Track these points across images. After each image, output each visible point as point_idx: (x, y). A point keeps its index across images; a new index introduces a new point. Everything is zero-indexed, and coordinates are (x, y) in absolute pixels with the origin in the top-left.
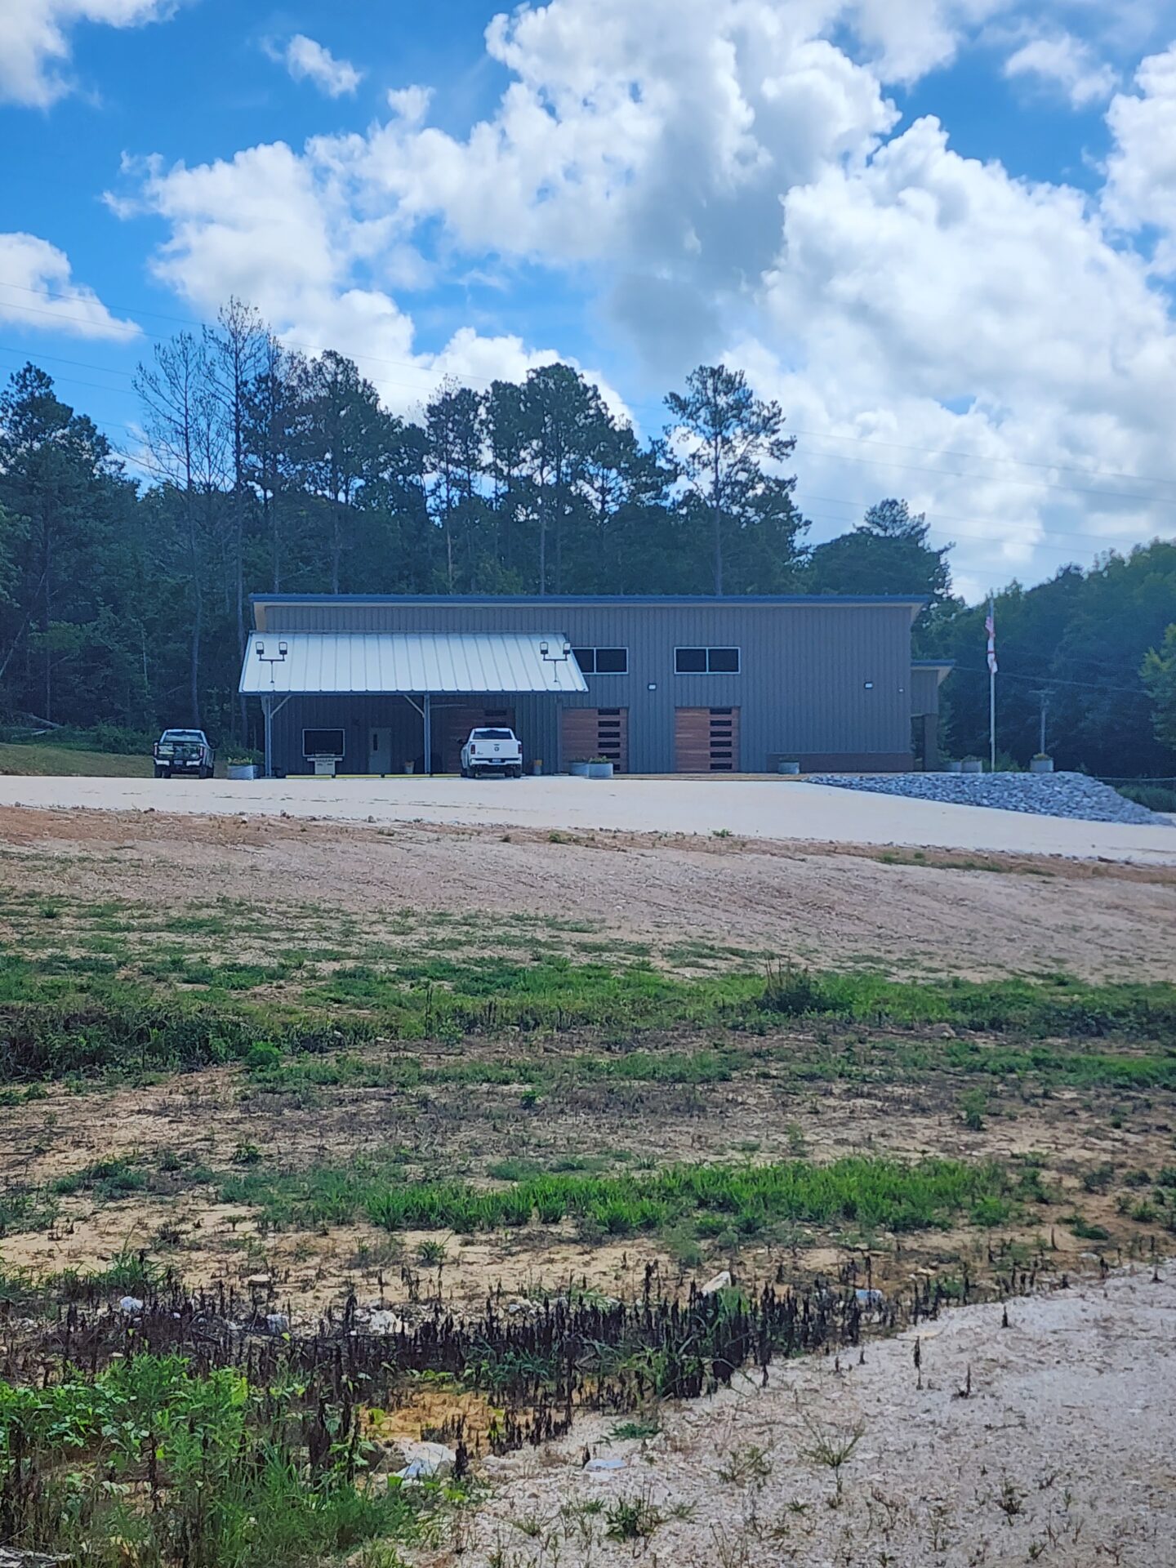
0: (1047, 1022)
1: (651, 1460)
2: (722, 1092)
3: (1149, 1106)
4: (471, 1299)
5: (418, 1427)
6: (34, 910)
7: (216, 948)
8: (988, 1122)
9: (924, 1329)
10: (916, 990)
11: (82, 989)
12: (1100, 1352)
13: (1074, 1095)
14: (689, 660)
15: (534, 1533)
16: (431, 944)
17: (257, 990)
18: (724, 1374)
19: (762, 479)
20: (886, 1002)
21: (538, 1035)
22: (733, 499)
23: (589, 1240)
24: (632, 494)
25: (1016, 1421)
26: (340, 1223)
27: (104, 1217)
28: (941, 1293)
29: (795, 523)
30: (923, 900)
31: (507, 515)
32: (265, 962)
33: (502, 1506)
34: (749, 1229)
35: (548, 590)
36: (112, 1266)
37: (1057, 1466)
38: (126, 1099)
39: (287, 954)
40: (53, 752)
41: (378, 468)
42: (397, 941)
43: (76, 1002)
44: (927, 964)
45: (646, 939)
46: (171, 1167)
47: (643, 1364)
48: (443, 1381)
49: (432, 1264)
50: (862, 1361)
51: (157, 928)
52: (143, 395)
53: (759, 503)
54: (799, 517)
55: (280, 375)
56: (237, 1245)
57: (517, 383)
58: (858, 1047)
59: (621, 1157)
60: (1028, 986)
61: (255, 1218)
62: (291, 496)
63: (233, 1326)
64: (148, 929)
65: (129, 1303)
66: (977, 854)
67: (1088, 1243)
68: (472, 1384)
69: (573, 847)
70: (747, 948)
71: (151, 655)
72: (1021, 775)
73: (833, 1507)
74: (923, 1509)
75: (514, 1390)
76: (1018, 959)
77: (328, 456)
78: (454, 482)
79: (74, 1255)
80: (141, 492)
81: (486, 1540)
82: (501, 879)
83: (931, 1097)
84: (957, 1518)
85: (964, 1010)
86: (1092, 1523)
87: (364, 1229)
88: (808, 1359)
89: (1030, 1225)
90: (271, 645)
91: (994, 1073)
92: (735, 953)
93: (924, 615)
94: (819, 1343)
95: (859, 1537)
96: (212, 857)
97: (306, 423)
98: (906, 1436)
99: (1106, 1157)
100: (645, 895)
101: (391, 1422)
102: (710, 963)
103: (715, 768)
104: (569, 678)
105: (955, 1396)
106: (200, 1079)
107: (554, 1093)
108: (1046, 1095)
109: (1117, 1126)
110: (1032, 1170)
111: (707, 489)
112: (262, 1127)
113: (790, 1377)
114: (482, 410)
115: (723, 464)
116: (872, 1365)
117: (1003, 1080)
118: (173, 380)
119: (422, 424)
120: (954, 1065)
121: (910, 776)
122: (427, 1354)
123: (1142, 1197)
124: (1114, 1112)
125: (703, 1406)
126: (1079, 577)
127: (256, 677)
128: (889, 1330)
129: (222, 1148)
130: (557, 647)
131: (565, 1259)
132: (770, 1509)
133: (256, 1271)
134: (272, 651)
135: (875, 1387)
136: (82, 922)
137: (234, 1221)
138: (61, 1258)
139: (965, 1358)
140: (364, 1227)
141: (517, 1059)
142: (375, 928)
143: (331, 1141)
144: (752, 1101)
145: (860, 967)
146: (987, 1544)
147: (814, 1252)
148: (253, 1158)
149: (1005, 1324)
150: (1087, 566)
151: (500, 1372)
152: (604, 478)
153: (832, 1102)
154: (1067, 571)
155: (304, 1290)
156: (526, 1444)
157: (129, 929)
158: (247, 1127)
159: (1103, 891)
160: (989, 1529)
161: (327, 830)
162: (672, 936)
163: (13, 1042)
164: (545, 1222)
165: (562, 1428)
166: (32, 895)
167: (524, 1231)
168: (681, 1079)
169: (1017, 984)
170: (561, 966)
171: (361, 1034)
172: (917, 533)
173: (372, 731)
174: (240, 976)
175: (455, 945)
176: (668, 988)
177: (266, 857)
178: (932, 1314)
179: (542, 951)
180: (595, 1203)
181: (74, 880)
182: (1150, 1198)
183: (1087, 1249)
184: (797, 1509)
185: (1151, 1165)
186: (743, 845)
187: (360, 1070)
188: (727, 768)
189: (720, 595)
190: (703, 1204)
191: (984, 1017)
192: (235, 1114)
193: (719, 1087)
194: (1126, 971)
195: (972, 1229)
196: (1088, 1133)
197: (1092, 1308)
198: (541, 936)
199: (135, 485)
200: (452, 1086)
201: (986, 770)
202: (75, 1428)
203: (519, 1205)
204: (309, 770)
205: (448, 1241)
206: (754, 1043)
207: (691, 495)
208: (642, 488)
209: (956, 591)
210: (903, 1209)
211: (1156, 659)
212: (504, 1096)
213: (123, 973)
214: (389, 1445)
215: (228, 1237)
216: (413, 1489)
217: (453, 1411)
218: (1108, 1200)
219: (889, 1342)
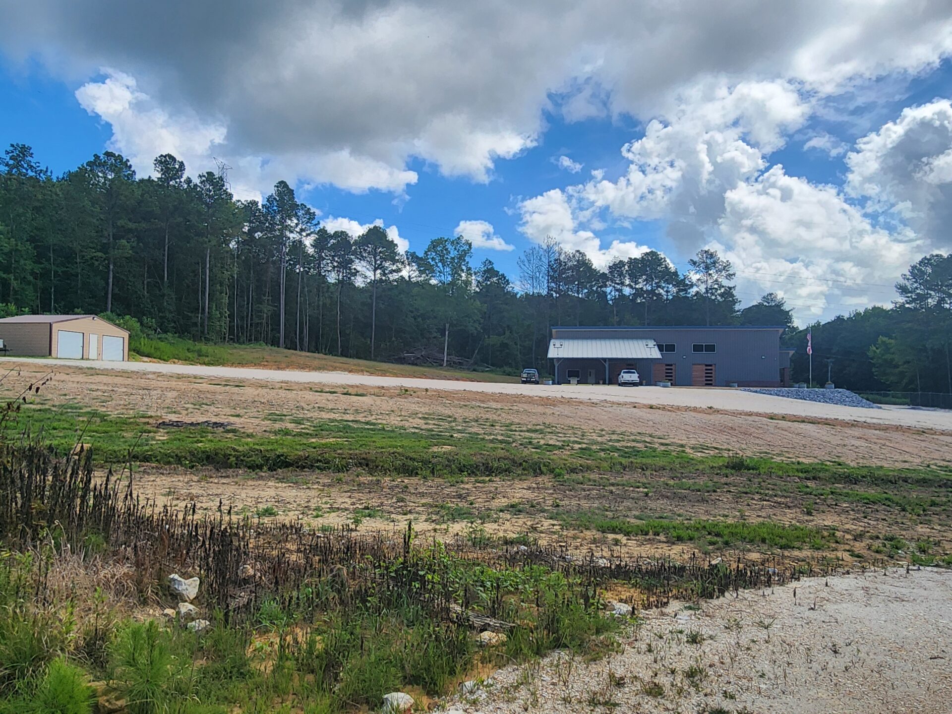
0: (835, 479)
1: (699, 619)
2: (714, 496)
3: (878, 511)
4: (631, 558)
5: (617, 598)
6: (488, 424)
7: (542, 438)
8: (814, 513)
9: (794, 584)
10: (783, 465)
11: (502, 449)
12: (865, 599)
13: (848, 505)
14: (697, 348)
15: (661, 637)
16: (610, 441)
17: (555, 452)
18: (722, 592)
19: (723, 287)
20: (772, 468)
21: (648, 473)
22: (712, 294)
23: (671, 542)
24: (677, 292)
25: (834, 621)
26: (587, 529)
27: (514, 520)
28: (801, 572)
29: (734, 302)
30: (785, 433)
31: (634, 300)
32: (557, 443)
33: (649, 627)
34: (727, 543)
35: (648, 324)
36: (517, 536)
37: (852, 638)
38: (518, 484)
39: (564, 441)
40: (492, 375)
41: (591, 286)
42: (599, 439)
43: (501, 453)
44: (787, 455)
45: (683, 442)
46: (533, 506)
47: (693, 586)
48: (624, 584)
49: (617, 545)
50: (773, 593)
51: (524, 431)
52: (520, 266)
53: (722, 295)
54: (737, 299)
55: (562, 258)
56: (554, 533)
57: (638, 257)
58: (763, 484)
59: (679, 515)
60: (826, 465)
61: (560, 525)
62: (564, 295)
63: (555, 558)
64: (521, 431)
65: (523, 547)
66: (806, 417)
67: (856, 559)
68: (634, 586)
69: (658, 410)
70: (720, 447)
71: (520, 345)
72: (822, 390)
73: (767, 642)
74: (801, 648)
75: (649, 589)
76: (822, 455)
77: (576, 283)
78: (617, 290)
79: (505, 531)
80: (518, 296)
81: (645, 638)
82: (634, 420)
83: (792, 503)
84: (814, 652)
85: (802, 472)
86: (868, 660)
87: (594, 532)
88: (752, 590)
89: (833, 551)
90: (558, 343)
91: (816, 496)
92: (716, 448)
93: (784, 332)
94: (756, 585)
95: (778, 654)
96: (540, 409)
97: (570, 273)
98: (791, 621)
99: (861, 529)
100: (683, 427)
101: (608, 595)
102: (707, 451)
103: (707, 385)
104: (656, 354)
105: (809, 609)
106: (540, 479)
107: (655, 492)
108: (836, 505)
109: (865, 517)
110: (833, 531)
111: (704, 291)
112: (560, 496)
113: (746, 596)
114: (626, 267)
115: (710, 281)
116: (776, 595)
117: (819, 498)
118: (529, 261)
119: (607, 272)
120: (800, 492)
121: (779, 389)
122: (619, 574)
123: (877, 544)
124: (864, 513)
125: (715, 602)
126: (844, 319)
127: (553, 353)
128: (782, 583)
129: (547, 502)
130: (651, 343)
131: (662, 548)
132: (744, 641)
133: (561, 542)
134: (558, 345)
135: (779, 603)
136: (502, 428)
137: (553, 525)
138: (502, 532)
139: (812, 596)
140: (595, 531)
141: (641, 480)
142: (592, 434)
143: (582, 502)
144: (725, 500)
145: (762, 455)
146: (827, 663)
147: (751, 553)
148: (558, 506)
149: (827, 585)
150: (846, 316)
151: (644, 583)
152: (668, 287)
153: (754, 502)
154: (838, 317)
155: (576, 549)
156: (654, 607)
157: (515, 431)
158: (555, 496)
159: (857, 432)
160: (827, 658)
161: (576, 402)
162: (693, 442)
163: (483, 464)
164: (655, 535)
165: (666, 604)
166: (487, 419)
167: (648, 537)
168: (699, 491)
169: (822, 464)
170: (655, 450)
171: (589, 468)
172: (779, 306)
173: (589, 370)
174: (550, 447)
175: (619, 441)
176: (692, 460)
177: (557, 410)
178: (798, 579)
179: (648, 445)
180: (671, 530)
181: (499, 415)
182: (880, 545)
183: (856, 561)
184: (753, 641)
185: (880, 533)
186: (718, 411)
187: (590, 480)
188: (711, 385)
189: (708, 326)
190: (709, 534)
191: (810, 475)
192: (551, 491)
193: (713, 494)
194: (865, 461)
195: (811, 550)
196: (854, 519)
197: (860, 583)
198: (647, 440)
199: (517, 294)
200: (621, 487)
201: (807, 388)
202: (511, 585)
203: (646, 529)
204: (569, 383)
205: (623, 539)
206: (724, 480)
207: (697, 293)
208: (680, 290)
209: (795, 325)
210: (783, 542)
211: (874, 348)
212: (638, 492)
213: (514, 444)
214: (609, 602)
215: (551, 530)
216: (618, 617)
217: (628, 594)
218: (863, 544)
219: (782, 587)
